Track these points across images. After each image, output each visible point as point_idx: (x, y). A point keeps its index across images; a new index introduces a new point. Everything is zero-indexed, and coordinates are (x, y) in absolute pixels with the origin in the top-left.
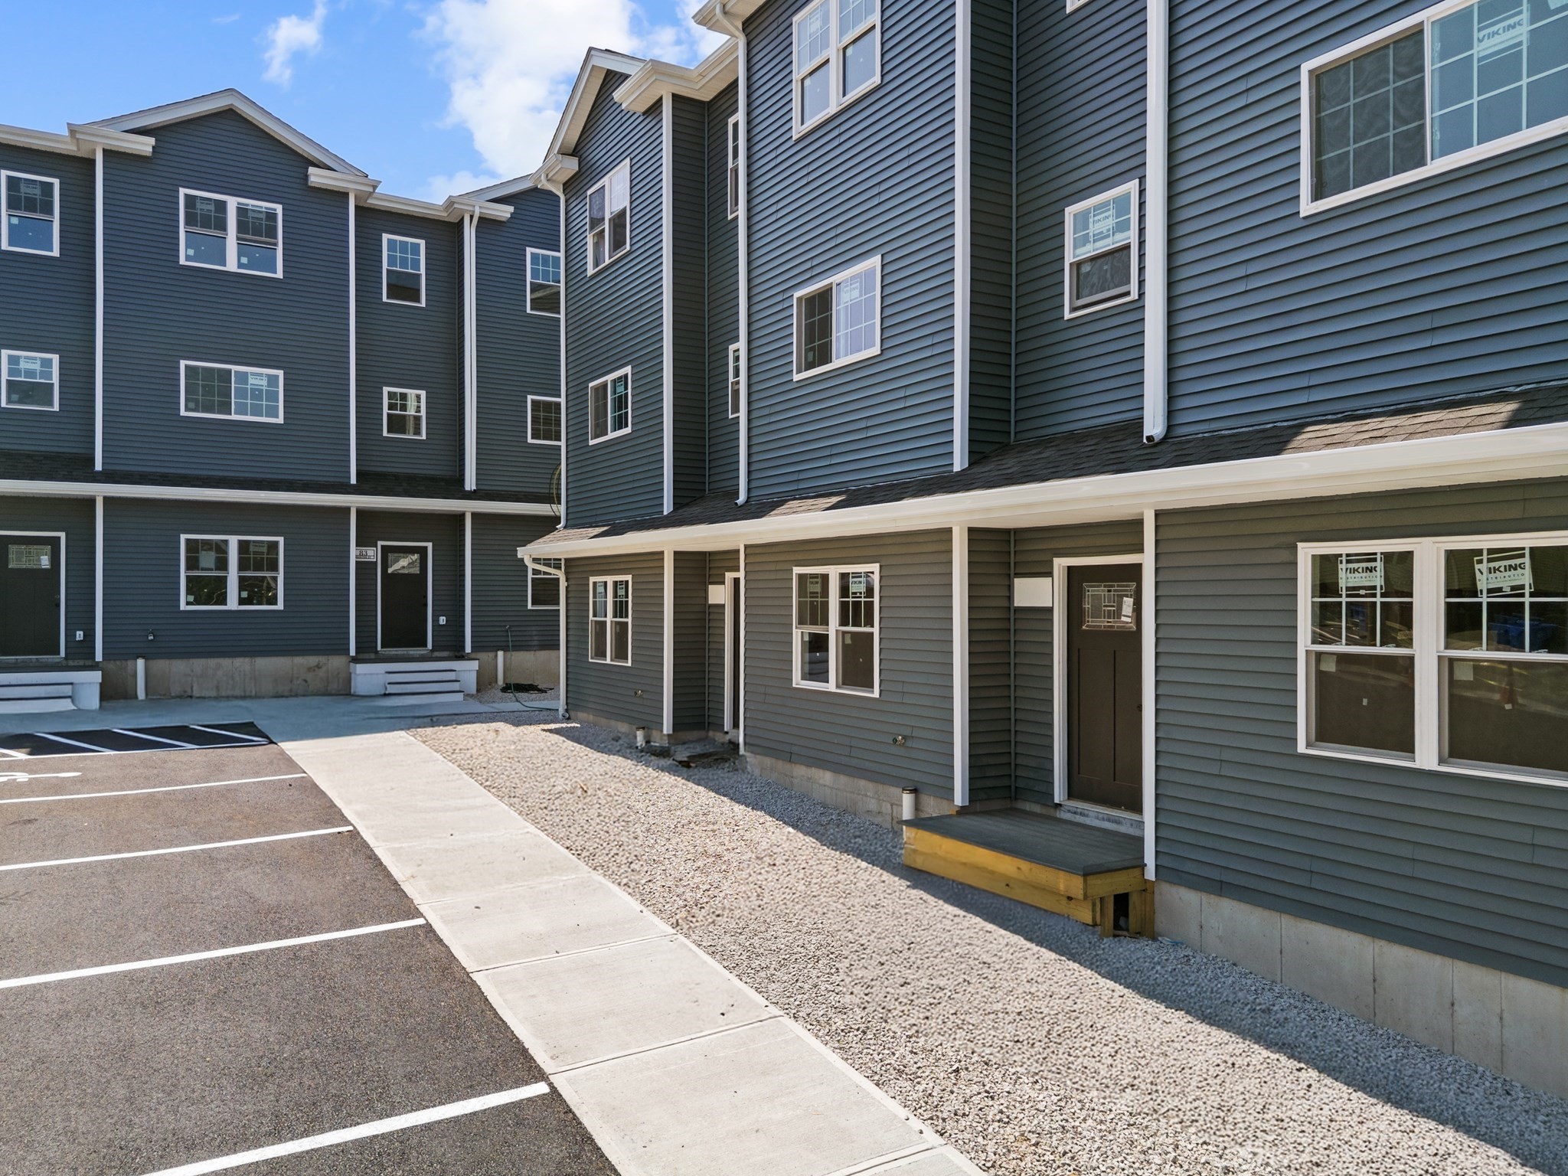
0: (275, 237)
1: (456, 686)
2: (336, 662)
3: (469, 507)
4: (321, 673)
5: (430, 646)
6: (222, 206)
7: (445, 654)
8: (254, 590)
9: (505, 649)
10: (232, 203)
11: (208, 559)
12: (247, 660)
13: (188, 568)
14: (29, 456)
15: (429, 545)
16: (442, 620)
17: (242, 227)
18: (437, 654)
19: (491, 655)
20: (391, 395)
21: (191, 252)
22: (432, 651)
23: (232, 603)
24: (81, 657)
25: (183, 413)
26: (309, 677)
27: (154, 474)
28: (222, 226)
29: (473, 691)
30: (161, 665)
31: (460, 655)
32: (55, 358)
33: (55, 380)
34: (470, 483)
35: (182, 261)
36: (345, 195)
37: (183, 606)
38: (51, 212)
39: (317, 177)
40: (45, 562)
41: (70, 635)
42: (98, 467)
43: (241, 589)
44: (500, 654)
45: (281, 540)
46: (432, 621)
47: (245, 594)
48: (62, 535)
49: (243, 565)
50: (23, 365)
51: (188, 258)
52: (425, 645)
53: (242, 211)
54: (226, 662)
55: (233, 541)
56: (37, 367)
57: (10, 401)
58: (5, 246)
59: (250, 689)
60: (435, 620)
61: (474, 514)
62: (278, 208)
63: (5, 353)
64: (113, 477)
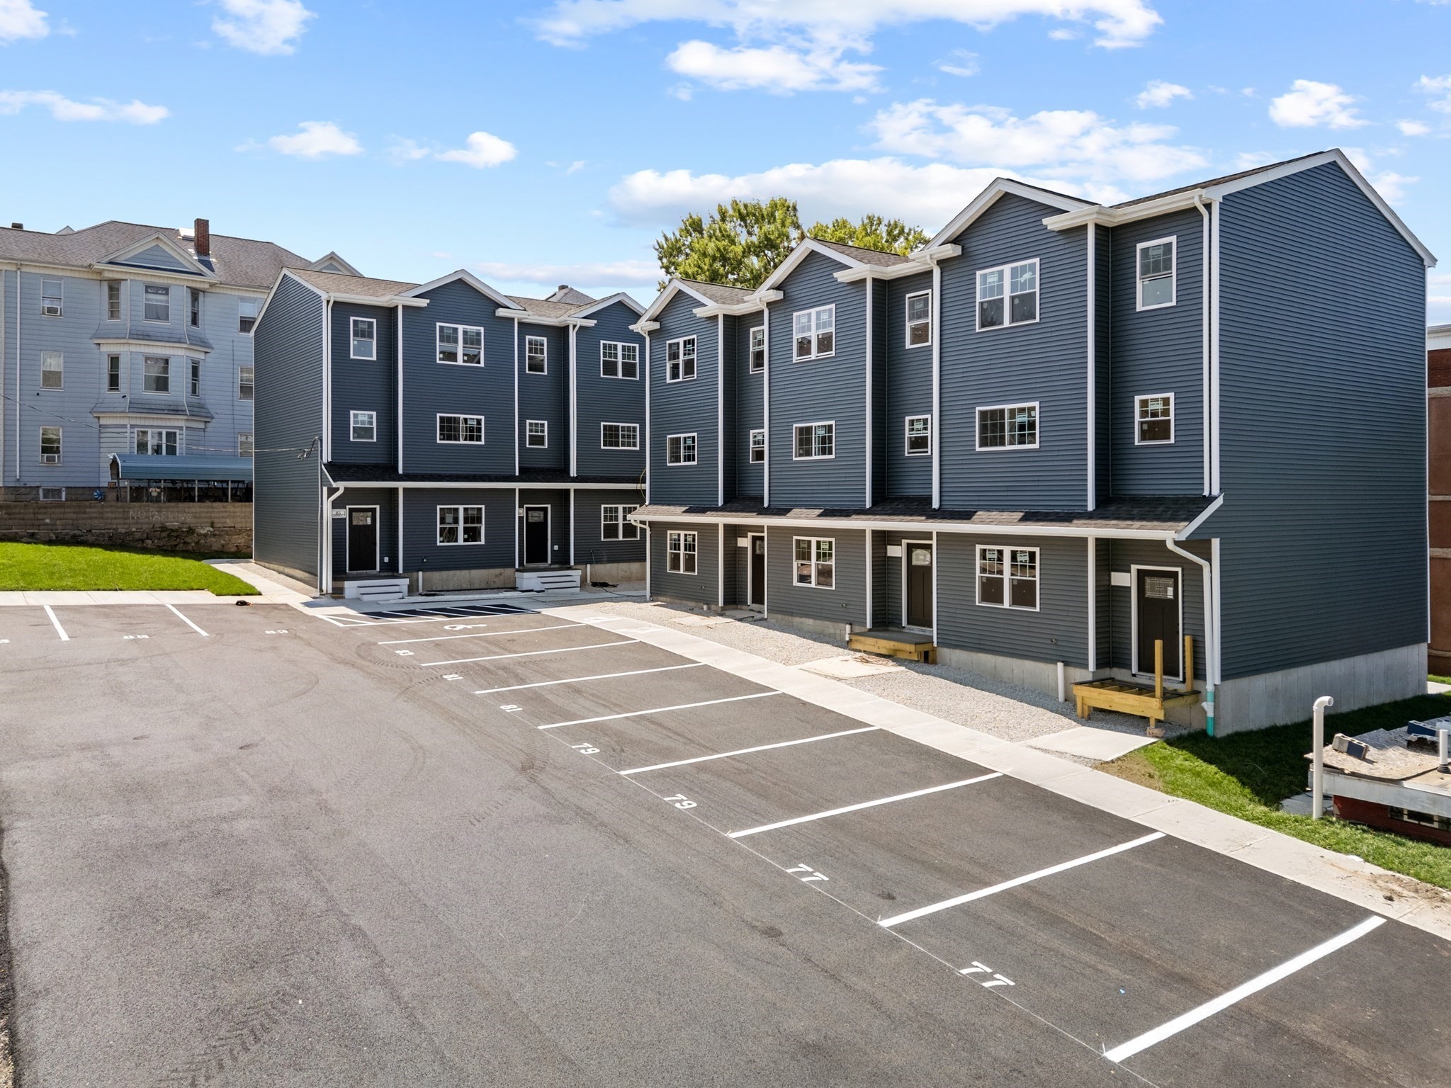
0: (480, 345)
1: (570, 584)
2: (509, 571)
3: (572, 486)
4: (502, 577)
5: (549, 562)
6: (456, 330)
7: (556, 566)
8: (472, 534)
9: (591, 563)
10: (461, 328)
11: (449, 518)
12: (467, 571)
13: (441, 523)
14: (365, 467)
15: (549, 506)
16: (556, 548)
17: (465, 341)
18: (553, 566)
19: (584, 566)
20: (531, 424)
21: (442, 356)
22: (551, 564)
23: (461, 542)
24: (390, 570)
25: (438, 441)
26: (496, 580)
27: (426, 474)
28: (456, 341)
29: (580, 586)
30: (429, 574)
31: (568, 567)
32: (374, 414)
33: (375, 425)
34: (573, 472)
35: (438, 361)
36: (513, 319)
37: (439, 543)
38: (372, 337)
39: (501, 312)
40: (369, 521)
41: (382, 559)
42: (401, 471)
43: (464, 534)
44: (589, 566)
45: (483, 507)
46: (550, 547)
47: (466, 536)
48: (377, 507)
49: (466, 521)
50: (360, 418)
51: (440, 359)
52: (546, 561)
53: (465, 333)
54: (458, 573)
55: (461, 508)
56: (366, 419)
57: (354, 438)
58: (352, 357)
59: (469, 587)
60: (552, 547)
61: (576, 491)
62: (482, 329)
63: (352, 412)
64: (407, 477)
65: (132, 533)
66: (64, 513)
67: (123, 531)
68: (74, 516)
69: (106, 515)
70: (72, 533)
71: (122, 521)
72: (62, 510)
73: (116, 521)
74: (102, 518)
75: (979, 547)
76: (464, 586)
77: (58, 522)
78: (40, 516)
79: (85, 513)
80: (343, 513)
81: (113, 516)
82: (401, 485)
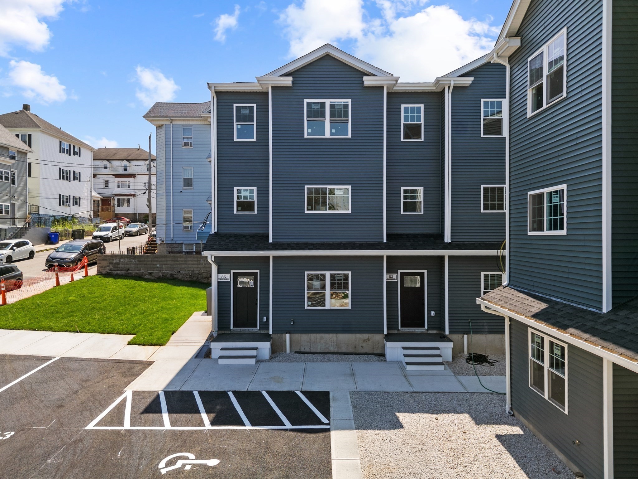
0: (348, 117)
1: (439, 360)
2: (378, 337)
3: (446, 253)
4: (370, 343)
5: (426, 327)
6: (323, 105)
7: (434, 332)
9: (468, 333)
10: (328, 102)
11: (317, 284)
12: (335, 335)
13: (308, 288)
14: (244, 236)
15: (425, 272)
16: (433, 313)
17: (332, 115)
18: (430, 332)
19: (460, 336)
20: (405, 191)
21: (310, 131)
22: (427, 330)
23: (328, 306)
24: (265, 330)
25: (306, 212)
26: (364, 345)
27: (293, 243)
28: (323, 115)
29: (450, 359)
30: (296, 336)
31: (443, 338)
32: (255, 189)
33: (255, 199)
34: (448, 238)
35: (306, 136)
36: (382, 88)
37: (306, 307)
38: (253, 121)
39: (368, 81)
40: (252, 285)
41: (261, 319)
42: (271, 241)
43: (332, 299)
44: (466, 336)
45: (350, 273)
46: (428, 313)
47: (333, 301)
48: (258, 271)
49: (332, 286)
50: (243, 194)
51: (308, 134)
52: (424, 327)
53: (332, 106)
54: (325, 336)
55: (328, 274)
56: (248, 193)
57: (238, 211)
58: (235, 139)
59: (336, 350)
60: (429, 313)
61: (450, 257)
62: (349, 101)
63: (236, 189)
64: (276, 246)
65: (202, 274)
66: (167, 261)
67: (197, 272)
68: (171, 263)
69: (188, 262)
70: (170, 272)
71: (196, 266)
72: (166, 259)
73: (193, 266)
74: (186, 264)
76: (332, 349)
77: (164, 266)
78: (155, 263)
79: (177, 261)
80: (228, 277)
81: (192, 262)
82: (271, 253)
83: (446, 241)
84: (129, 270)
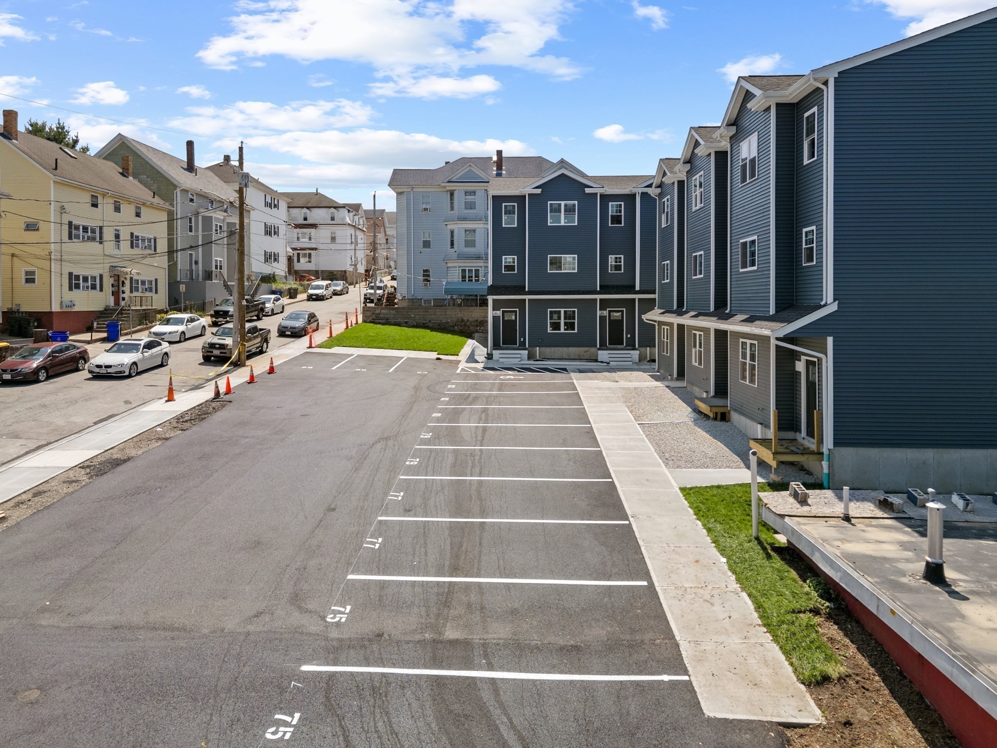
0: (575, 212)
1: (630, 359)
2: (593, 350)
3: (637, 297)
4: (588, 353)
5: (625, 345)
6: (560, 205)
7: (630, 348)
8: (569, 326)
9: (649, 346)
10: (563, 203)
11: (555, 316)
12: (567, 348)
13: (550, 319)
14: (509, 287)
15: (624, 309)
16: (629, 336)
17: (566, 211)
18: (627, 348)
19: (645, 348)
20: (612, 258)
21: (551, 221)
22: (626, 346)
23: (562, 330)
24: (522, 346)
25: (549, 271)
26: (585, 354)
27: (541, 291)
28: (560, 212)
29: (637, 361)
30: (543, 349)
31: (634, 349)
32: (516, 257)
33: (516, 264)
34: (637, 288)
35: (549, 224)
36: (597, 194)
37: (549, 331)
38: (515, 214)
39: (588, 190)
40: (513, 318)
41: (520, 339)
42: (527, 290)
43: (565, 326)
44: (648, 348)
45: (576, 310)
46: (625, 336)
48: (518, 310)
49: (565, 319)
50: (508, 260)
51: (550, 223)
52: (623, 344)
53: (566, 205)
54: (560, 349)
55: (562, 310)
56: (511, 260)
57: (505, 271)
58: (504, 226)
59: (567, 358)
60: (626, 336)
61: (639, 299)
62: (576, 202)
63: (503, 257)
64: (530, 293)
65: (448, 323)
66: (420, 312)
67: (444, 321)
68: (423, 313)
69: (437, 313)
70: (423, 322)
71: (444, 316)
72: (419, 310)
73: (442, 316)
74: (435, 315)
75: (741, 340)
76: (565, 357)
77: (417, 316)
78: (409, 313)
79: (428, 312)
80: (499, 313)
81: (439, 313)
82: (527, 297)
83: (637, 289)
84: (388, 319)
